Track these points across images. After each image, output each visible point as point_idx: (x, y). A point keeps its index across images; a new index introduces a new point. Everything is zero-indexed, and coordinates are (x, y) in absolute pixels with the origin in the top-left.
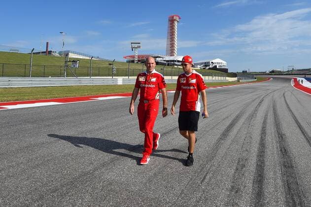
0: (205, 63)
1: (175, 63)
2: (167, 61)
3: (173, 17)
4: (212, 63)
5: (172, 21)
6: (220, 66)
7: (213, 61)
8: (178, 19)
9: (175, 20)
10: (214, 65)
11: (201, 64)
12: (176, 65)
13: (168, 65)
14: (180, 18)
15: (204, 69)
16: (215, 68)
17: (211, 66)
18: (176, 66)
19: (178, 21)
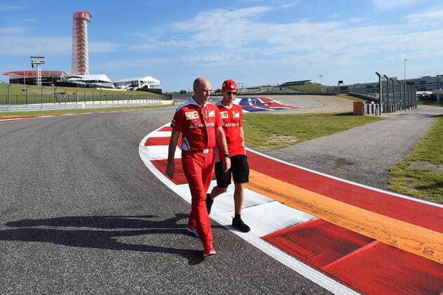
0: (133, 82)
1: (96, 84)
2: (86, 81)
3: (80, 14)
4: (142, 82)
5: (79, 20)
6: (152, 86)
7: (144, 80)
8: (88, 18)
9: (84, 19)
10: (144, 85)
11: (127, 83)
12: (98, 86)
13: (88, 86)
14: (90, 16)
15: (131, 89)
16: (145, 89)
17: (140, 87)
18: (98, 88)
19: (88, 21)
